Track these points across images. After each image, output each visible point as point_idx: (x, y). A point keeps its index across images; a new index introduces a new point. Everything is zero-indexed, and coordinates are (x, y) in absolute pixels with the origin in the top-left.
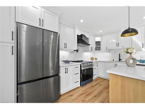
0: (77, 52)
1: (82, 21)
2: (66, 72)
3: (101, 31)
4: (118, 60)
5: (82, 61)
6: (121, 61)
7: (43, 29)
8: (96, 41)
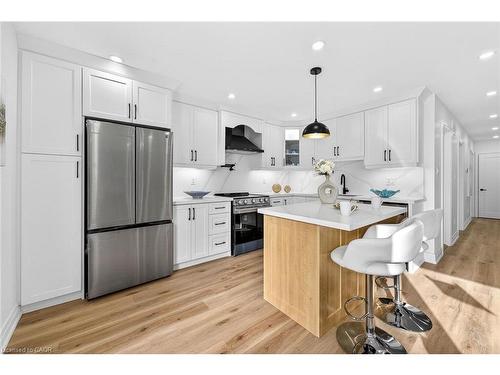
0: (231, 169)
1: (232, 96)
2: (192, 217)
3: (294, 115)
4: (341, 192)
5: (247, 194)
6: (347, 194)
7: (136, 126)
8: (287, 139)
